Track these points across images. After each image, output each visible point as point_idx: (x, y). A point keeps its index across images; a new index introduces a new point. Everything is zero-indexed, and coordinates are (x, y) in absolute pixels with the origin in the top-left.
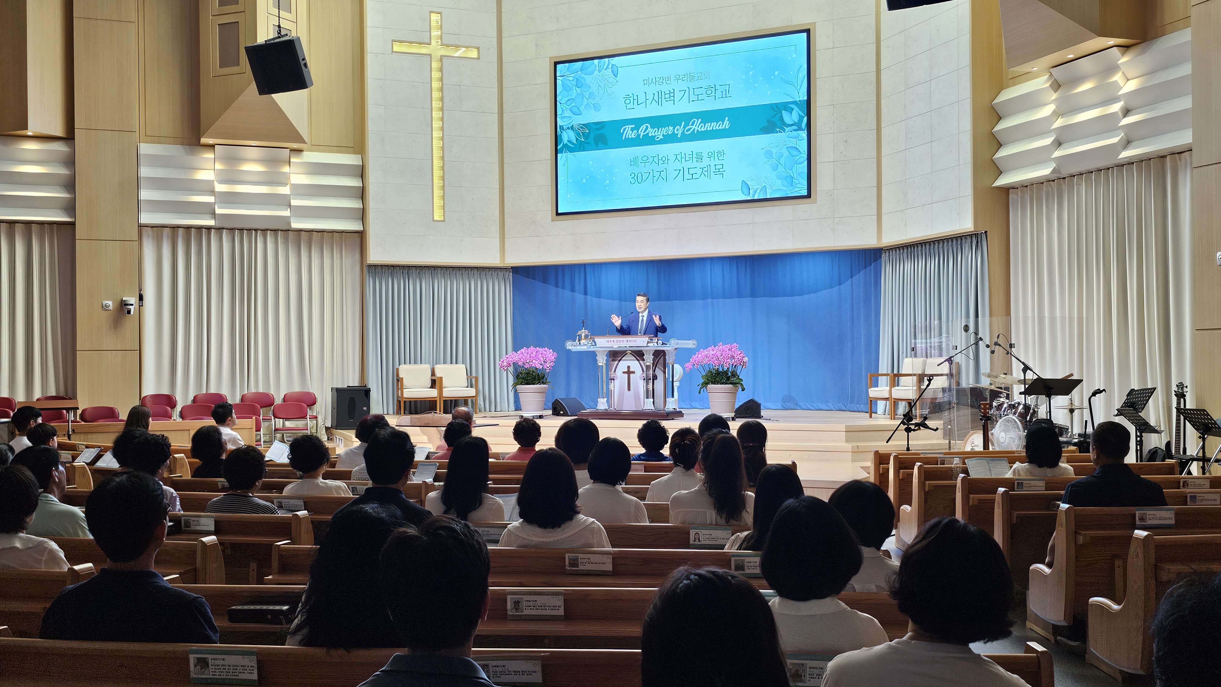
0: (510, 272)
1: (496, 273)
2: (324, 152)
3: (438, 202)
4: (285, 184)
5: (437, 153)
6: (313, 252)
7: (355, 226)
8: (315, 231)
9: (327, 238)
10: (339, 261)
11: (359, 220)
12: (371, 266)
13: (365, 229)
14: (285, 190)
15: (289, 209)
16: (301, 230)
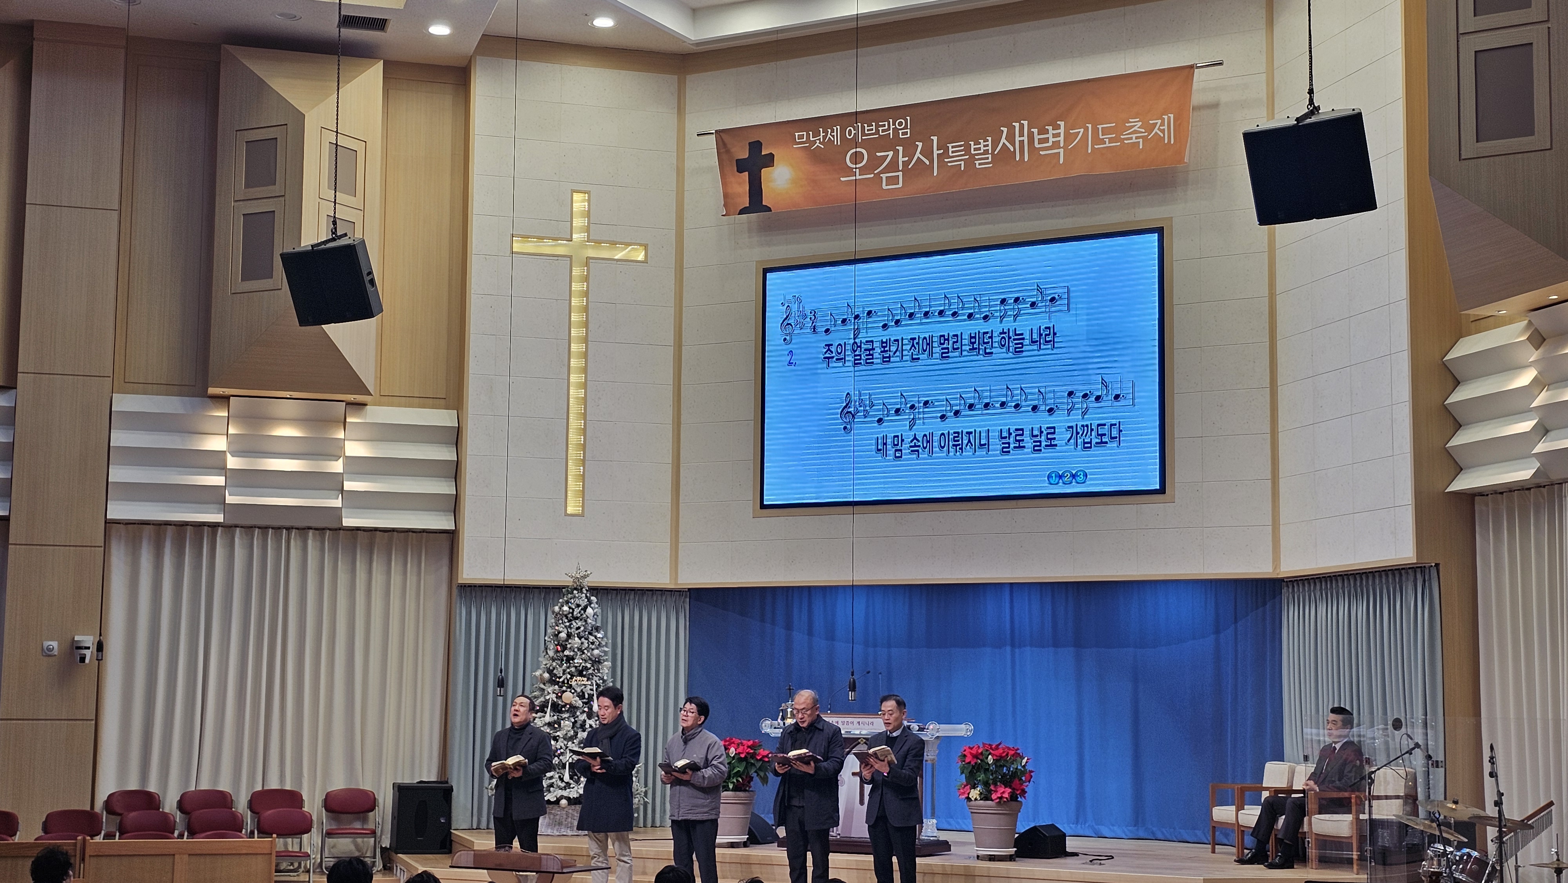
0: (686, 597)
1: (664, 599)
2: (399, 405)
3: (574, 485)
4: (337, 458)
5: (575, 408)
6: (375, 564)
7: (444, 523)
8: (380, 531)
9: (398, 542)
10: (415, 579)
11: (449, 513)
12: (465, 586)
13: (458, 527)
14: (337, 466)
15: (340, 495)
16: (358, 529)
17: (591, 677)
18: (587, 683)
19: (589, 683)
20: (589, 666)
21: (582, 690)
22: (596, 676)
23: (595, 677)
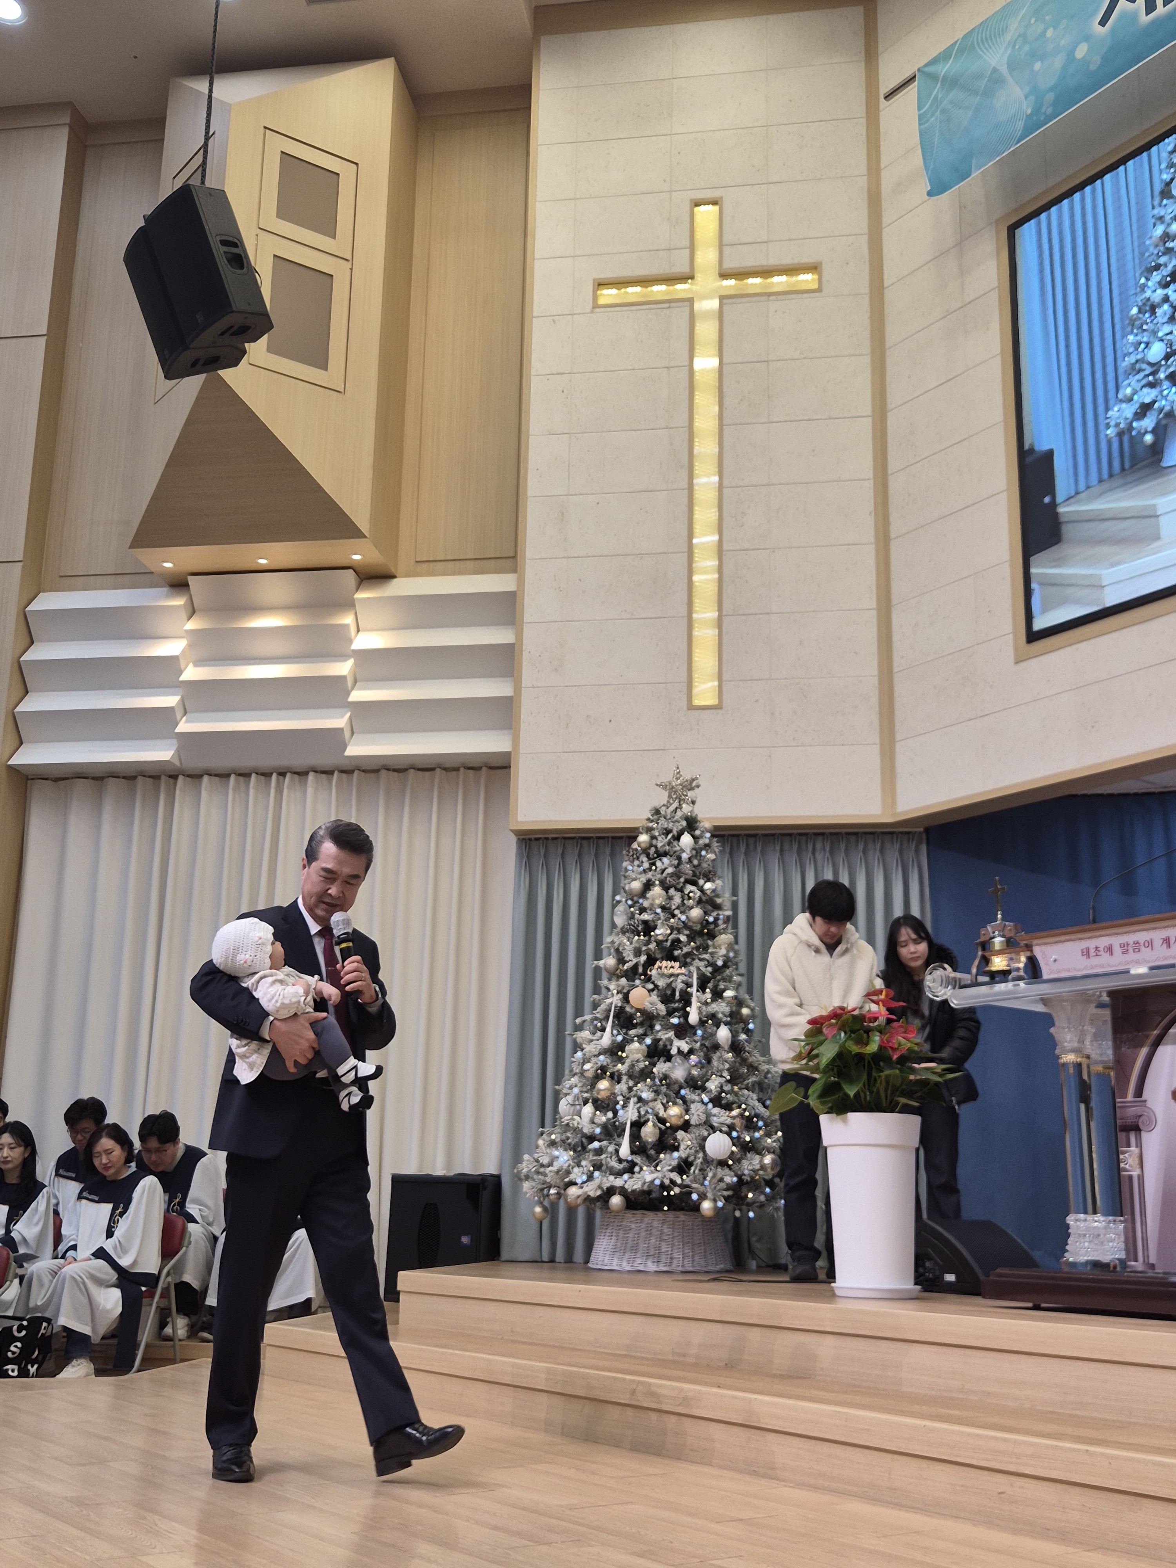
0: (920, 843)
3: (703, 658)
4: (345, 658)
13: (513, 748)
14: (342, 668)
15: (344, 710)
17: (688, 960)
18: (679, 971)
19: (683, 970)
20: (683, 938)
21: (669, 985)
22: (701, 960)
23: (697, 961)
